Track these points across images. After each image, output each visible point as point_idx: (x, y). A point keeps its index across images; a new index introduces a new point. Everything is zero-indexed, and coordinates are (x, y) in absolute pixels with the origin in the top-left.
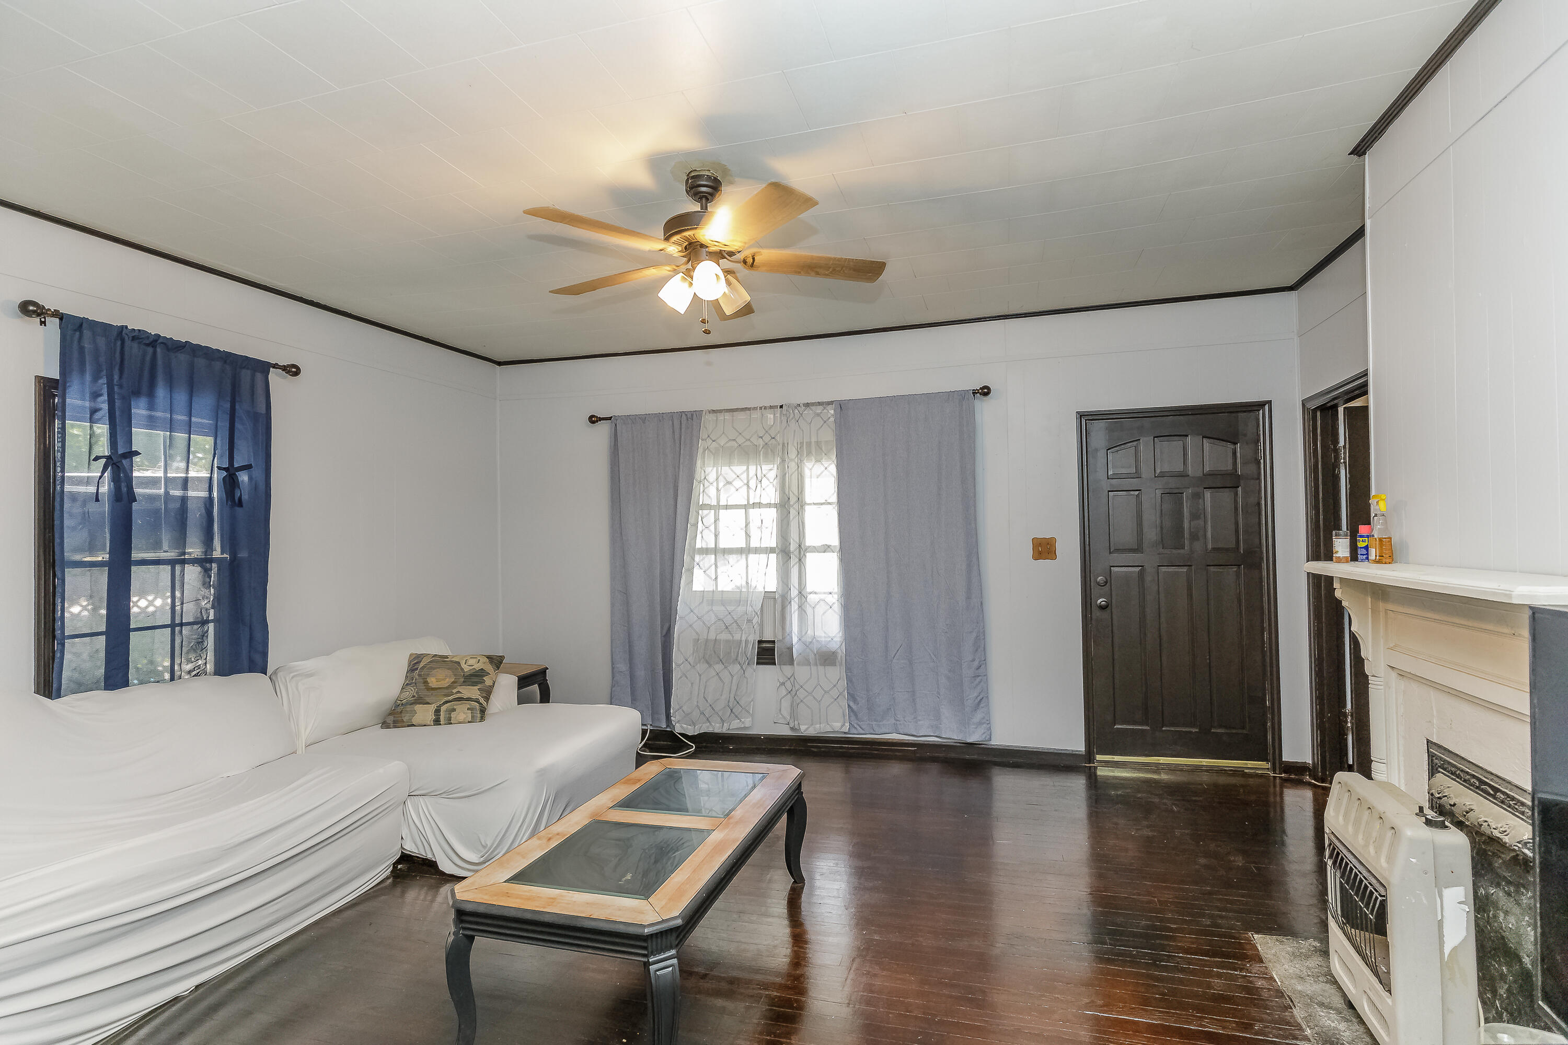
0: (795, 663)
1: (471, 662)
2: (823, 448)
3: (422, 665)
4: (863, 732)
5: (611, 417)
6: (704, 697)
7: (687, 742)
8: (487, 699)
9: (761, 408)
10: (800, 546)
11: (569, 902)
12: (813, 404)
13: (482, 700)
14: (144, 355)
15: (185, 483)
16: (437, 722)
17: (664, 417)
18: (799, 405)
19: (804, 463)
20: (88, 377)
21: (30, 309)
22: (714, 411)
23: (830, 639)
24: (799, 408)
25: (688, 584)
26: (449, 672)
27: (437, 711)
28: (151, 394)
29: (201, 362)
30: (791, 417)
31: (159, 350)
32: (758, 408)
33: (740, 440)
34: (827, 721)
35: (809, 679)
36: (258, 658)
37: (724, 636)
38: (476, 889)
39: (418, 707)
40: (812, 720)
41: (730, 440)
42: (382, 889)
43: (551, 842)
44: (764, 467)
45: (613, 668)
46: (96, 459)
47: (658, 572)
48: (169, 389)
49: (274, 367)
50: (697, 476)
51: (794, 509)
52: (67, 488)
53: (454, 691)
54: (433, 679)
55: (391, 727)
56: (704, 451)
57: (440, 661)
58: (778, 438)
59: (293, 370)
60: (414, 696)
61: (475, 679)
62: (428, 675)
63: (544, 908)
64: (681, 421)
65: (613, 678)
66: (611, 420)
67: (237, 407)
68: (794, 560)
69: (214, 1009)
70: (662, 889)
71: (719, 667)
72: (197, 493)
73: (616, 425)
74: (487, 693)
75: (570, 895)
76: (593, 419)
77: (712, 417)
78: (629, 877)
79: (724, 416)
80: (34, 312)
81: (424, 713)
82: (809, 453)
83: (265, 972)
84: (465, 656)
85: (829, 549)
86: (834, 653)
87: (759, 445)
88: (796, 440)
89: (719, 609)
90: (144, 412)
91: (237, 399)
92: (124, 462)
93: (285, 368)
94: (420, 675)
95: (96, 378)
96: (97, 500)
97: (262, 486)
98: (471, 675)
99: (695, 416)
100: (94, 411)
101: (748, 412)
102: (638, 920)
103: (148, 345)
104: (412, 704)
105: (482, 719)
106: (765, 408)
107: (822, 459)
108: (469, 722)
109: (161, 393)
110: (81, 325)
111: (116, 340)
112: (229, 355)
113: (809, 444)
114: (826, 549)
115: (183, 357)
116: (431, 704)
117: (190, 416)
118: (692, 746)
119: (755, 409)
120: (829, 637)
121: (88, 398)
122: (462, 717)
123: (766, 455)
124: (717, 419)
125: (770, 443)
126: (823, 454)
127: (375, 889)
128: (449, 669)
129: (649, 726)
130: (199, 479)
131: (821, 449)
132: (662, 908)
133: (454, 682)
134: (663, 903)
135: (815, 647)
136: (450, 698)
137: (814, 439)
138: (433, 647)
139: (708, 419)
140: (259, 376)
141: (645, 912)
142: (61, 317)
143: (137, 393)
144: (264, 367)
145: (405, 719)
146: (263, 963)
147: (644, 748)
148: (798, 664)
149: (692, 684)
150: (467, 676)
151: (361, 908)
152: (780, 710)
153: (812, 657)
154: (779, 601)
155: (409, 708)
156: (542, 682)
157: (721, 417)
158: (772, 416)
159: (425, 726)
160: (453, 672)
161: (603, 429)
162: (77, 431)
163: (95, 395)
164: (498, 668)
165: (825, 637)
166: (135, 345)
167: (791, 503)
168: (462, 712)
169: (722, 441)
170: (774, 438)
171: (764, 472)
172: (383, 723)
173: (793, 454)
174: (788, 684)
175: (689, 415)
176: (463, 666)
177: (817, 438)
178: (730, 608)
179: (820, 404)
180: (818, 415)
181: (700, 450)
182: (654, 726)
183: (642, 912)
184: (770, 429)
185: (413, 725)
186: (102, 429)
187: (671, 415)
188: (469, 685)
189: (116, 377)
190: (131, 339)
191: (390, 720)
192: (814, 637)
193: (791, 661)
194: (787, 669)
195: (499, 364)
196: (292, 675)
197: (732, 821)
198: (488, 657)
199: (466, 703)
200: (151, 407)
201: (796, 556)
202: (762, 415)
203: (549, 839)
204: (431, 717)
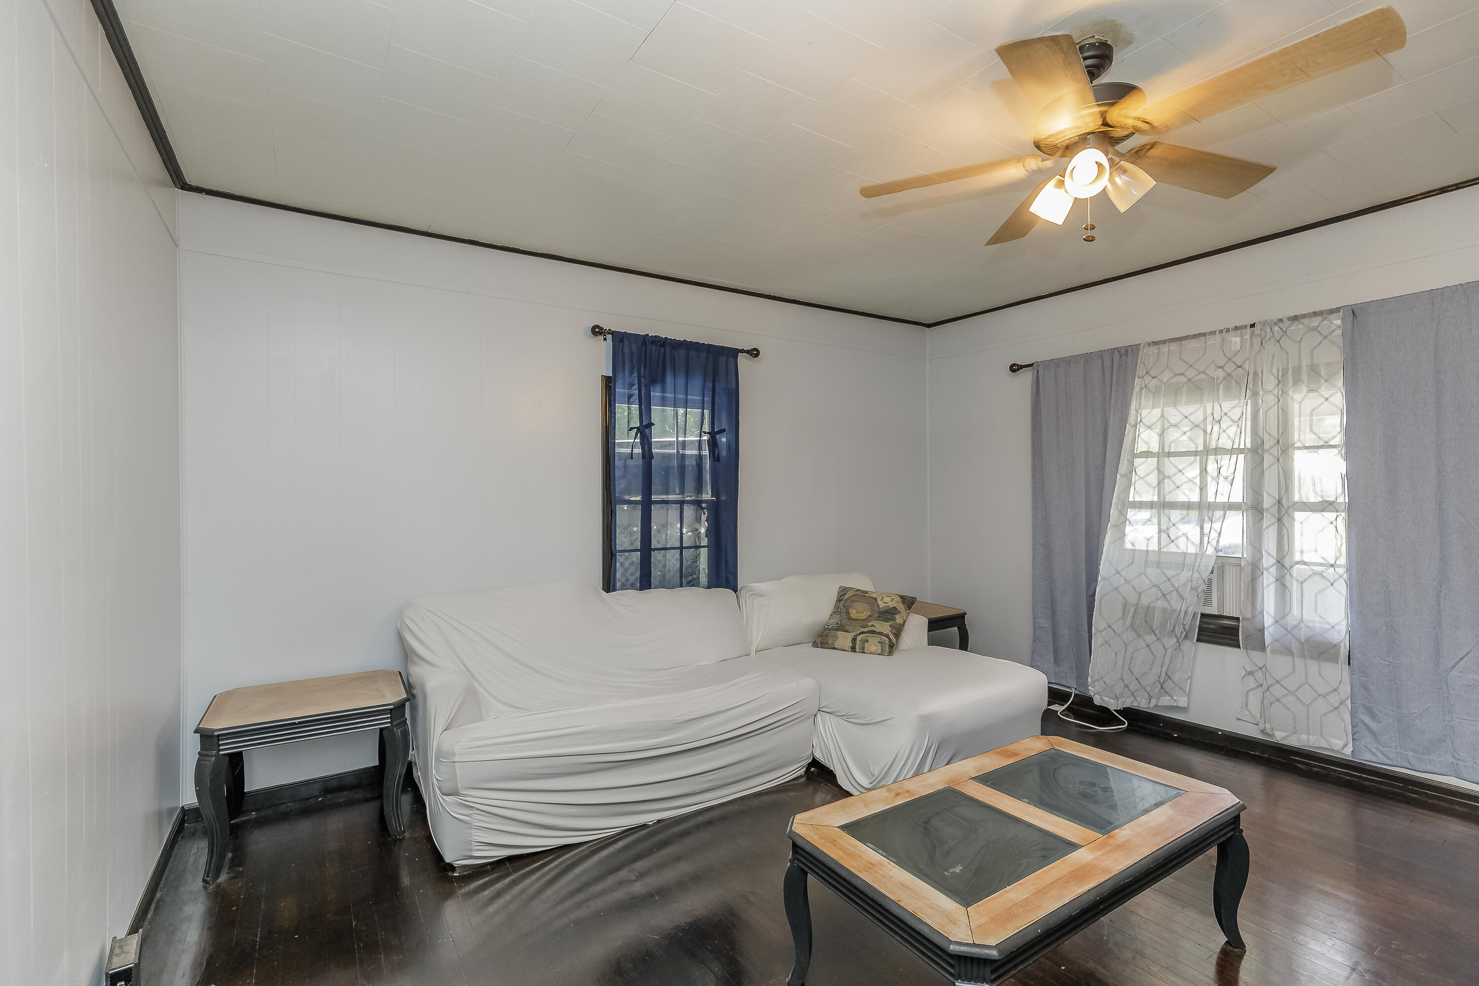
0: (1268, 650)
1: (887, 599)
2: (1322, 373)
3: (846, 597)
4: (1388, 762)
5: (1033, 364)
6: (1129, 669)
7: (1118, 716)
8: (897, 635)
9: (1221, 331)
10: (1279, 502)
11: (886, 875)
12: (1304, 316)
13: (891, 636)
14: (659, 353)
15: (684, 445)
16: (853, 649)
17: (1092, 357)
18: (1281, 320)
19: (1288, 395)
20: (627, 374)
21: (597, 331)
22: (1155, 343)
23: (1330, 627)
24: (1281, 324)
25: (1114, 541)
26: (867, 607)
27: (854, 640)
28: (663, 382)
29: (693, 354)
30: (1268, 337)
31: (667, 349)
32: (1217, 332)
33: (1191, 373)
34: (1321, 733)
35: (1289, 674)
36: (731, 578)
37: (1160, 604)
38: (811, 825)
39: (839, 633)
40: (1295, 728)
41: (1176, 375)
42: (794, 785)
43: (898, 798)
44: (1223, 404)
45: (1034, 623)
46: (631, 429)
47: (1083, 526)
48: (673, 377)
49: (741, 352)
50: (1131, 420)
51: (1271, 454)
52: (618, 450)
53: (870, 624)
54: (854, 611)
55: (819, 647)
56: (1141, 389)
57: (862, 595)
58: (1246, 366)
59: (754, 353)
60: (837, 624)
61: (888, 616)
62: (850, 606)
63: (860, 871)
64: (1113, 359)
65: (1034, 633)
66: (1032, 366)
67: (717, 385)
68: (1268, 520)
69: (664, 844)
70: (989, 901)
71: (1150, 638)
72: (691, 452)
73: (1038, 371)
74: (898, 631)
75: (889, 866)
76: (1014, 367)
77: (1154, 350)
78: (958, 869)
79: (1169, 348)
80: (598, 332)
81: (844, 639)
82: (1297, 381)
83: (698, 827)
84: (882, 594)
85: (1331, 507)
86: (1335, 646)
87: (1218, 378)
88: (1275, 363)
89: (1152, 572)
90: (658, 394)
91: (717, 379)
92: (647, 431)
93: (748, 352)
94: (844, 606)
95: (631, 373)
96: (632, 458)
97: (733, 445)
98: (885, 612)
99: (1130, 351)
100: (630, 396)
101: (1203, 338)
102: (946, 930)
103: (661, 346)
104: (836, 630)
105: (890, 653)
106: (1228, 330)
107: (1320, 387)
108: (879, 654)
109: (669, 379)
110: (623, 338)
111: (642, 345)
112: (710, 346)
113: (1297, 370)
114: (1325, 506)
115: (682, 352)
116: (849, 632)
117: (687, 394)
118: (1125, 723)
119: (1213, 333)
120: (1328, 623)
121: (626, 387)
122: (873, 648)
123: (1227, 389)
124: (1159, 352)
125: (1234, 374)
126: (1322, 381)
127: (791, 783)
128: (867, 603)
129: (1073, 690)
130: (692, 442)
131: (1320, 375)
132: (979, 926)
133: (870, 616)
134: (983, 920)
135: (1303, 634)
136: (866, 630)
137: (1305, 363)
138: (860, 582)
139: (1147, 356)
140: (731, 360)
141: (958, 923)
142: (612, 333)
143: (653, 382)
144: (733, 353)
145: (830, 642)
146: (700, 819)
147: (1067, 712)
148: (1273, 652)
149: (1116, 653)
150: (881, 612)
151: (774, 797)
152: (1247, 705)
153: (1295, 646)
154: (1247, 570)
155: (833, 633)
156: (961, 625)
157: (1164, 349)
158: (1238, 339)
159: (844, 651)
160: (870, 607)
161: (1026, 378)
162: (621, 409)
163: (631, 385)
164: (909, 608)
165: (1320, 623)
166: (654, 347)
167: (1266, 447)
168: (873, 644)
169: (1165, 377)
170: (1240, 367)
171: (1225, 410)
172: (814, 643)
173: (1270, 383)
174: (1259, 675)
175: (1123, 352)
176: (880, 602)
177: (1312, 359)
178: (1170, 573)
179: (1315, 314)
180: (1314, 329)
181: (1136, 390)
182: (1079, 691)
183: (954, 922)
184: (1235, 355)
185: (835, 648)
186: (635, 407)
187: (1101, 354)
188: (882, 621)
189: (642, 371)
190: (650, 343)
191: (819, 641)
192: (1302, 621)
193: (1262, 648)
194: (1256, 656)
195: (929, 326)
196: (751, 593)
197: (1111, 841)
198: (901, 597)
199: (877, 637)
200: (663, 391)
201: (1273, 516)
202: (1223, 339)
203: (898, 794)
204: (849, 644)
